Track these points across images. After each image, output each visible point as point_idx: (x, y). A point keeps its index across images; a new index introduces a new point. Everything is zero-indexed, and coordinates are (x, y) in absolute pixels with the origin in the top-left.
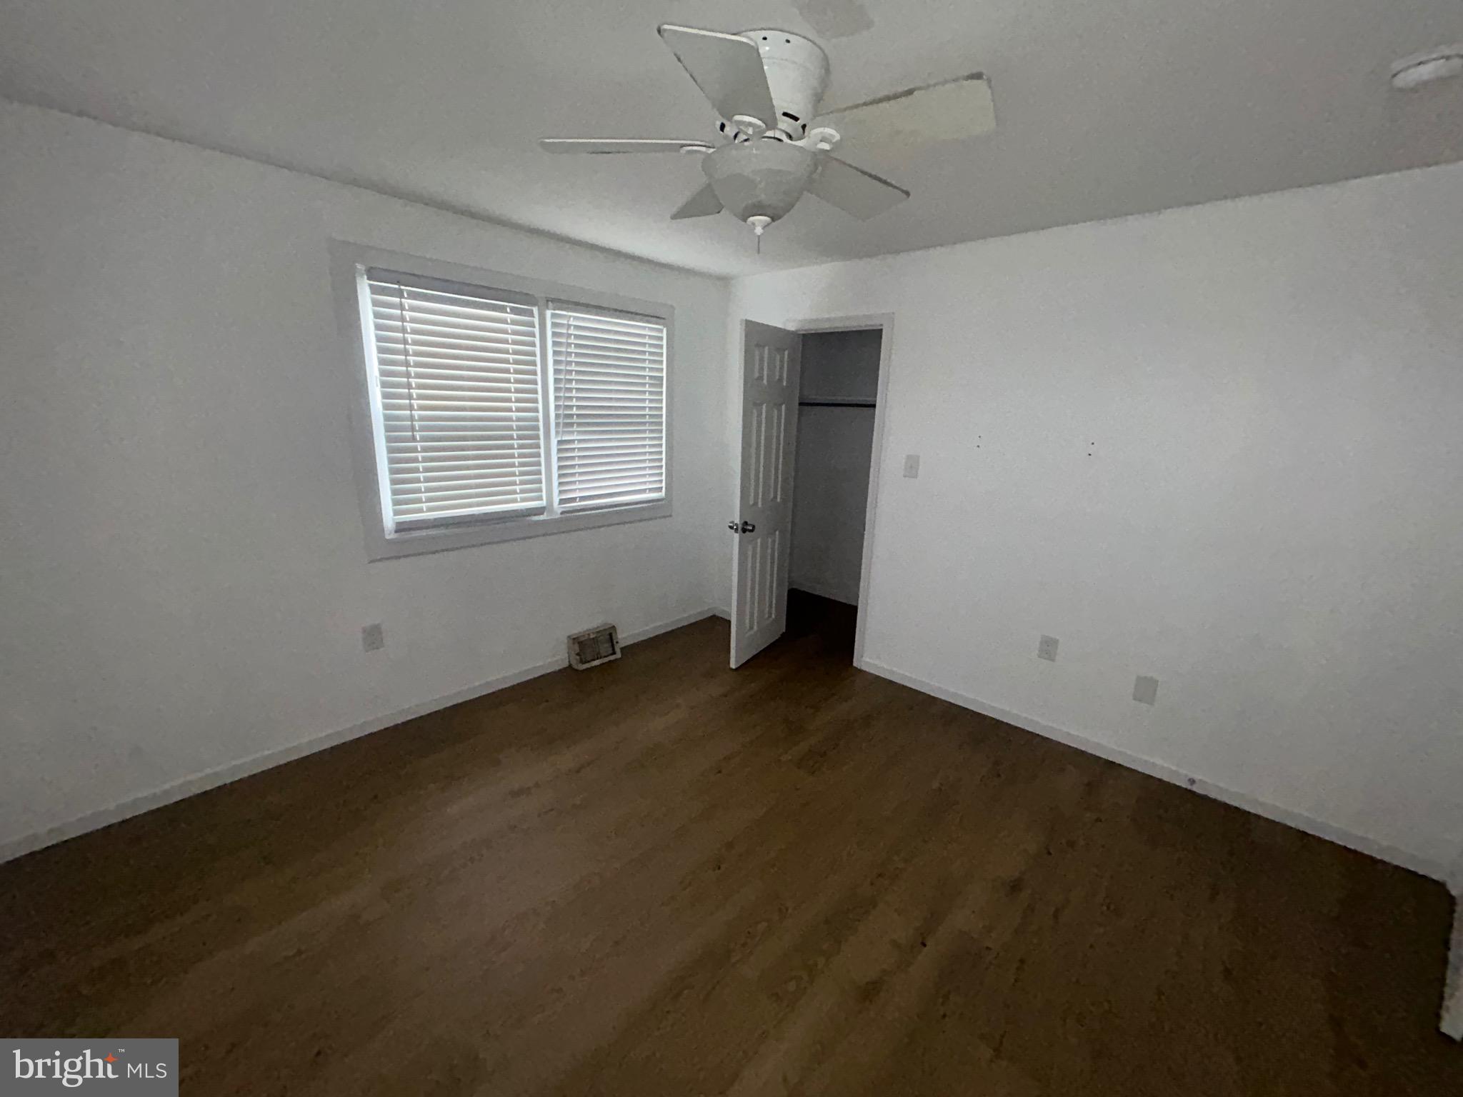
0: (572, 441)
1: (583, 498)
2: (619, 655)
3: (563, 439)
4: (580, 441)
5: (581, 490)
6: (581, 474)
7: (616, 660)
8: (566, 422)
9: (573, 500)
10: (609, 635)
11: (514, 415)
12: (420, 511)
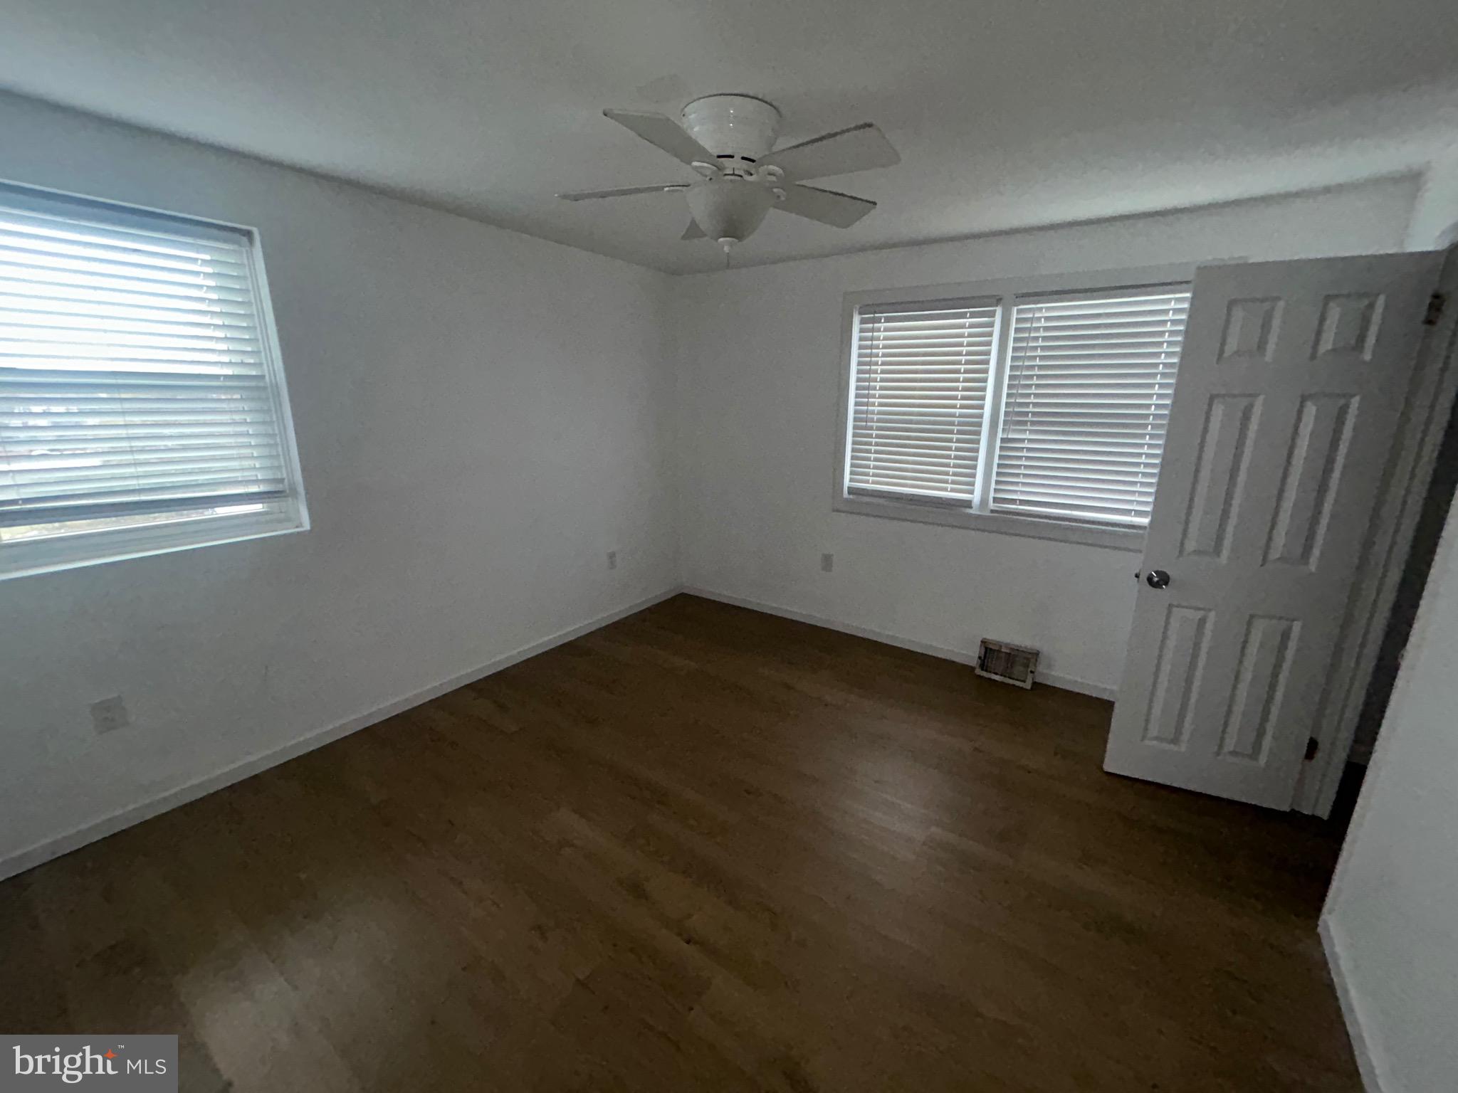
0: (1022, 440)
1: (1023, 502)
2: (1028, 685)
3: (1010, 436)
4: (1030, 441)
5: (1022, 492)
6: (1025, 476)
7: (1022, 688)
8: (1016, 418)
9: (1013, 501)
10: (1029, 658)
11: (958, 411)
12: (867, 482)
